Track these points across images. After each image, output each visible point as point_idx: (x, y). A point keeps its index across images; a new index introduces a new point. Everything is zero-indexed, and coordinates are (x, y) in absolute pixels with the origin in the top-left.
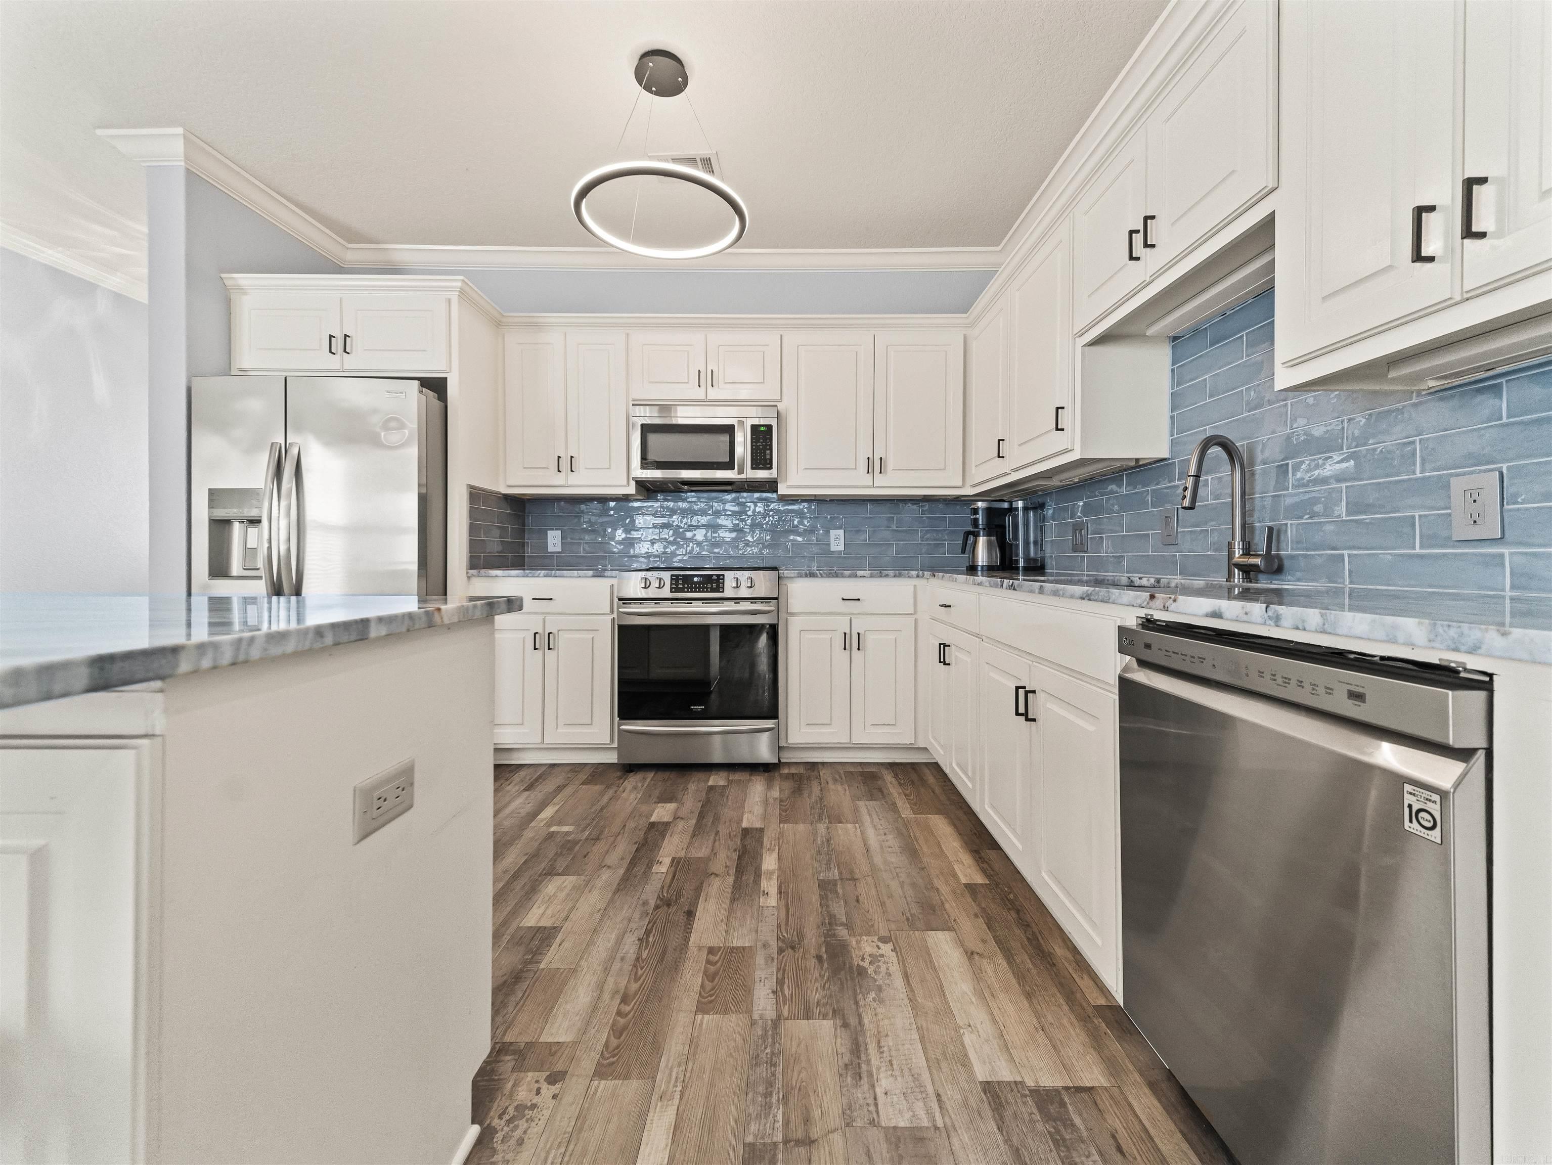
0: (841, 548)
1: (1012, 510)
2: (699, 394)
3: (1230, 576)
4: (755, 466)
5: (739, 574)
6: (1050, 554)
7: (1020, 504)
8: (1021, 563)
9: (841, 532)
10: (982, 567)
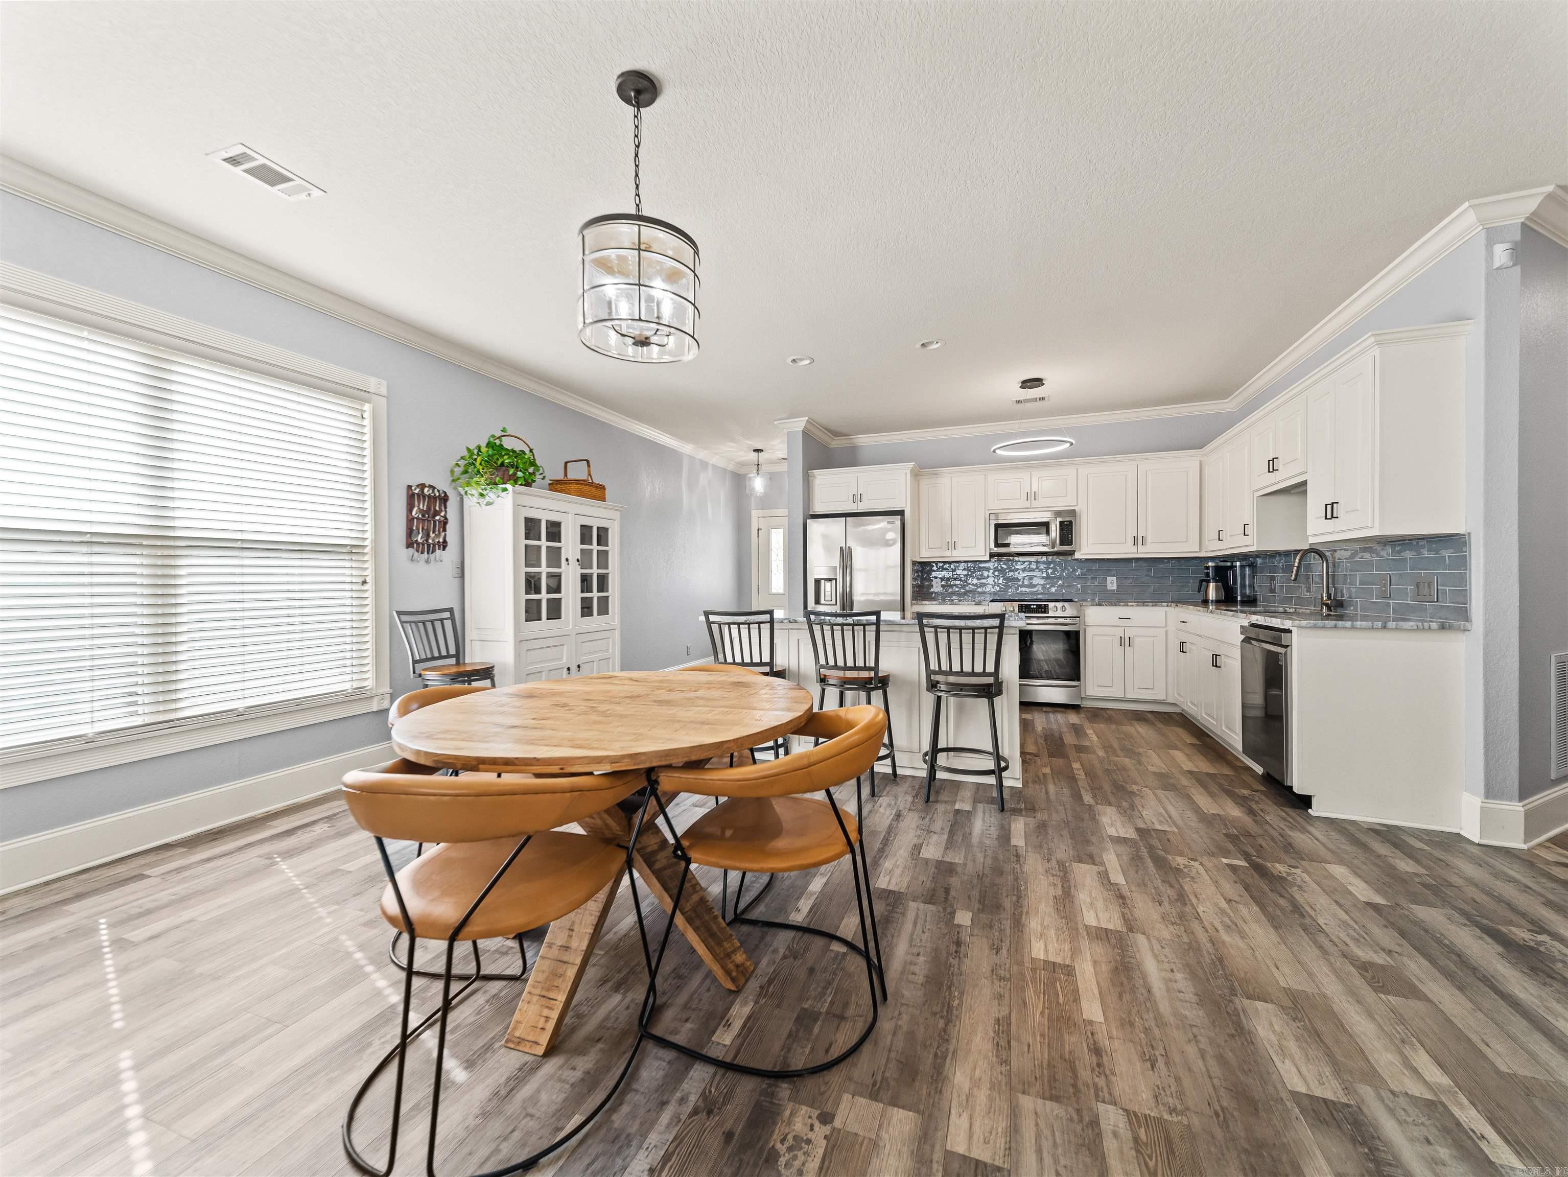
0: (1115, 588)
1: (1233, 567)
2: (1027, 504)
3: (1322, 608)
4: (1062, 544)
5: (1057, 604)
6: (1260, 595)
7: (1238, 564)
8: (1239, 598)
9: (1115, 579)
10: (1212, 601)
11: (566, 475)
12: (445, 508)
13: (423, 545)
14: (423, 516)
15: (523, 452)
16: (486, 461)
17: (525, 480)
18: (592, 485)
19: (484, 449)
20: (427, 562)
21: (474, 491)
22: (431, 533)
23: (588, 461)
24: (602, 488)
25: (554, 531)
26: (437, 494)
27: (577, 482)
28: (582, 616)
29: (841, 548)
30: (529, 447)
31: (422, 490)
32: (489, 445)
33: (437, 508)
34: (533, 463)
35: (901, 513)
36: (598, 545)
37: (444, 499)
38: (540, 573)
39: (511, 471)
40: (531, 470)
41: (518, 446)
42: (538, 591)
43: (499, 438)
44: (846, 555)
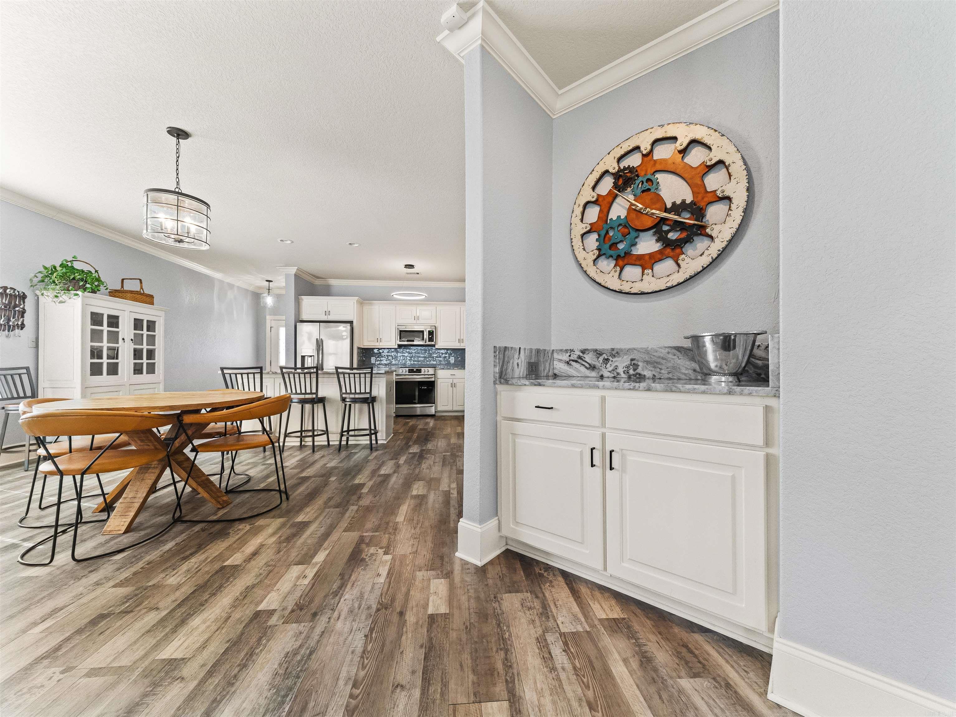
11: (122, 287)
12: (24, 302)
13: (5, 325)
14: (5, 307)
15: (90, 272)
16: (60, 276)
17: (92, 289)
18: (143, 294)
19: (59, 268)
20: (7, 336)
21: (51, 293)
22: (12, 318)
23: (140, 280)
24: (152, 297)
25: (114, 321)
26: (17, 294)
27: (132, 292)
28: (134, 374)
29: (317, 339)
30: (95, 269)
31: (5, 291)
32: (62, 265)
33: (17, 303)
34: (98, 280)
35: (351, 323)
36: (147, 331)
37: (23, 297)
38: (102, 347)
39: (81, 283)
40: (96, 283)
41: (86, 268)
42: (100, 357)
43: (70, 261)
44: (319, 344)
